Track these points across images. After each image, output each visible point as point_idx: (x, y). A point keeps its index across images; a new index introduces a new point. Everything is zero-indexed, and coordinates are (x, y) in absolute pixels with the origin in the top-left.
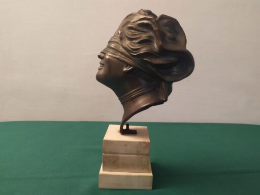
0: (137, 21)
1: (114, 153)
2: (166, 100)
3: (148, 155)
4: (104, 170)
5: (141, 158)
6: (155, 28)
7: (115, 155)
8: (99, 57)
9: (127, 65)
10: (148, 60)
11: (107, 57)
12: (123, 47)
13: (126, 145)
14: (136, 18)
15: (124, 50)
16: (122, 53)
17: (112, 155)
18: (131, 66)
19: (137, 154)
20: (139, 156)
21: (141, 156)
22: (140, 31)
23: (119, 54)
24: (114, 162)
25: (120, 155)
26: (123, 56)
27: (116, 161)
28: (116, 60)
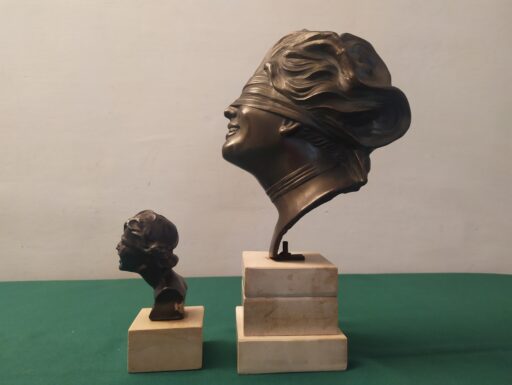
0: (303, 43)
1: (268, 296)
2: (365, 182)
3: (334, 296)
4: (246, 333)
5: (321, 303)
6: (340, 50)
7: (269, 300)
8: (228, 115)
9: (288, 119)
10: (330, 107)
11: (245, 111)
12: (278, 90)
13: (290, 277)
14: (300, 39)
15: (279, 94)
16: (276, 100)
17: (263, 299)
18: (294, 121)
19: (314, 295)
20: (317, 299)
21: (321, 299)
22: (310, 59)
23: (271, 102)
24: (266, 316)
25: (280, 299)
26: (279, 105)
27: (271, 312)
28: (264, 113)
